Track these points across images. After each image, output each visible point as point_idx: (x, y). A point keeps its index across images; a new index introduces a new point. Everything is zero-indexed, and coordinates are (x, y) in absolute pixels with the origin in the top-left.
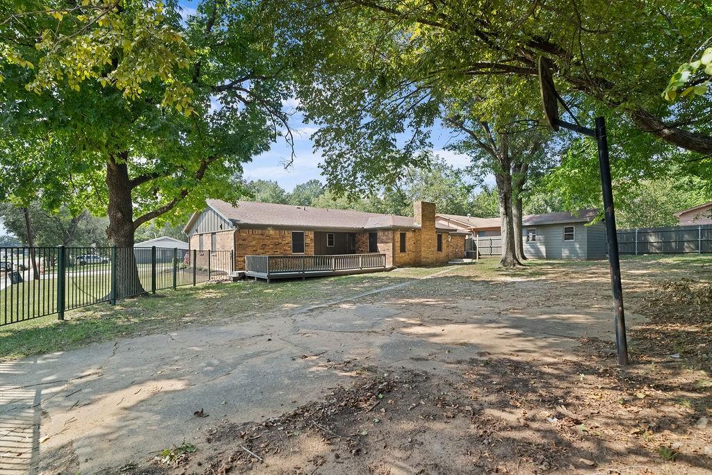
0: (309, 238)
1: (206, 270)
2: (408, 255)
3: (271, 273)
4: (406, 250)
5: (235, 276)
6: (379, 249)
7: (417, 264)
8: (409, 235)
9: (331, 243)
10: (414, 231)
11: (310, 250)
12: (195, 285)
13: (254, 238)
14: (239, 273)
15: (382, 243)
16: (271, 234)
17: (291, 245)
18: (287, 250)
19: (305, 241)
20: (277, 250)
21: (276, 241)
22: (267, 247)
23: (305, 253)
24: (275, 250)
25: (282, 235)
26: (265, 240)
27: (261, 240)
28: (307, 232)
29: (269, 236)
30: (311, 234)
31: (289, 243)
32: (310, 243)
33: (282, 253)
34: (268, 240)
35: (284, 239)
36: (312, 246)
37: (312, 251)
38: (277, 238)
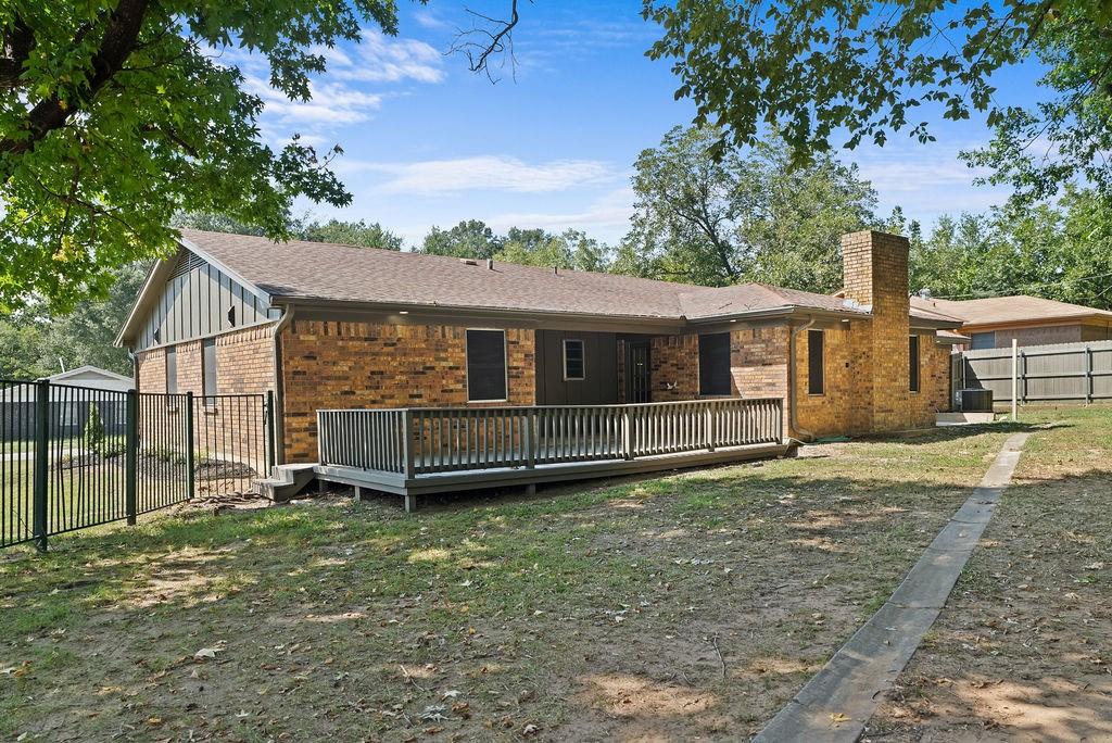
0: (521, 351)
1: (181, 462)
2: (832, 401)
3: (419, 471)
4: (826, 385)
5: (283, 481)
6: (738, 384)
7: (859, 431)
8: (833, 337)
9: (575, 370)
10: (847, 327)
11: (524, 391)
12: (132, 521)
13: (343, 350)
14: (296, 473)
15: (748, 363)
16: (400, 336)
17: (465, 373)
18: (451, 391)
19: (508, 359)
20: (422, 391)
21: (417, 359)
22: (388, 382)
23: (509, 401)
24: (415, 392)
25: (434, 342)
26: (382, 359)
27: (368, 359)
28: (515, 330)
29: (394, 345)
30: (527, 338)
31: (458, 368)
32: (523, 368)
33: (435, 400)
34: (390, 359)
35: (442, 355)
36: (530, 377)
37: (529, 393)
38: (420, 349)
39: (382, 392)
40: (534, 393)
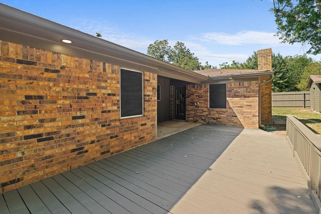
0: (151, 86)
6: (231, 104)
11: (152, 109)
15: (236, 96)
16: (64, 64)
17: (119, 98)
18: (109, 111)
19: (144, 90)
20: (84, 113)
21: (81, 86)
22: (48, 106)
23: (144, 116)
24: (79, 114)
25: (96, 74)
26: (41, 83)
27: (22, 82)
28: (148, 73)
29: (56, 71)
30: (154, 79)
31: (114, 95)
32: (152, 96)
33: (96, 119)
34: (51, 84)
35: (103, 84)
36: (154, 101)
37: (154, 110)
38: (83, 78)
39: (40, 116)
40: (156, 110)
